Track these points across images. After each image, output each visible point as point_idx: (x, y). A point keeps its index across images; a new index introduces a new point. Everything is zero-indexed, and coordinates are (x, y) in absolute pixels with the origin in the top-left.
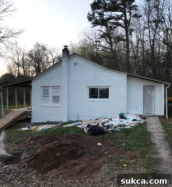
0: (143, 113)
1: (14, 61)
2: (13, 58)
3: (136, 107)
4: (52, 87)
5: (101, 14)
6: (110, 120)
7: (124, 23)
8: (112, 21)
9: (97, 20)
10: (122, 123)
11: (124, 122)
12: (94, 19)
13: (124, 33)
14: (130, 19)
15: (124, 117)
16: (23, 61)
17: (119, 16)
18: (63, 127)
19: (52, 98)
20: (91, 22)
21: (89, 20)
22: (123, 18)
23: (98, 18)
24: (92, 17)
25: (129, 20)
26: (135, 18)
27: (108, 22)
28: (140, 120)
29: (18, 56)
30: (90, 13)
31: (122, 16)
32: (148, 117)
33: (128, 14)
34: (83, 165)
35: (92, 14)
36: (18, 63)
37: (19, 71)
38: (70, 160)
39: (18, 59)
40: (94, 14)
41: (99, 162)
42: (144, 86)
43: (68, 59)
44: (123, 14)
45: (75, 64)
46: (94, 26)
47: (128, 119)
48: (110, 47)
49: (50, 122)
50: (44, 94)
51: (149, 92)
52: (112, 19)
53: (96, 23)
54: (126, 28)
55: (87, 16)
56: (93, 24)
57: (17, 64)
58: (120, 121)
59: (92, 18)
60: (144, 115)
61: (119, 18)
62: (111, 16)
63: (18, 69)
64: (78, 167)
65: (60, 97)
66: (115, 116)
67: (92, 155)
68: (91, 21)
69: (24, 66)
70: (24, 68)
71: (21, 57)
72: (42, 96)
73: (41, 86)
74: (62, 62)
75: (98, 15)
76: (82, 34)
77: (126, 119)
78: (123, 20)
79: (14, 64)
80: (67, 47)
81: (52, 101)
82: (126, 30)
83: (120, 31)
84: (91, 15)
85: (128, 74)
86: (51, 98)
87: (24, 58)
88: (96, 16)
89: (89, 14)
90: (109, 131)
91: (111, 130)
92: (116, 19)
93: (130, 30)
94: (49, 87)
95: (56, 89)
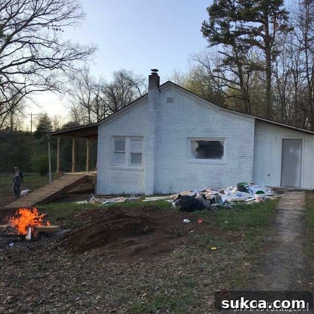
0: (281, 186)
1: (82, 102)
2: (81, 98)
3: (269, 175)
4: (130, 137)
5: (225, 26)
6: (221, 192)
7: (264, 40)
8: (243, 37)
9: (218, 34)
10: (240, 197)
11: (245, 196)
12: (212, 33)
13: (263, 58)
14: (274, 34)
15: (245, 188)
16: (97, 102)
17: (256, 28)
18: (143, 201)
19: (130, 155)
20: (208, 38)
21: (205, 35)
22: (263, 33)
23: (219, 32)
24: (209, 29)
25: (272, 36)
26: (283, 33)
27: (237, 38)
28: (272, 194)
29: (90, 94)
30: (206, 23)
31: (261, 29)
32: (288, 191)
33: (271, 25)
34: (143, 245)
35: (209, 24)
36: (88, 105)
37: (90, 118)
38: (126, 237)
39: (89, 99)
40: (212, 24)
41: (173, 242)
42: (283, 139)
43: (157, 91)
44: (262, 26)
46: (212, 45)
47: (251, 193)
48: (238, 79)
50: (116, 149)
51: (291, 151)
52: (244, 33)
53: (216, 40)
54: (267, 49)
55: (201, 28)
56: (210, 41)
57: (86, 107)
58: (238, 195)
59: (209, 32)
60: (281, 189)
61: (256, 32)
62: (242, 28)
63: (87, 115)
64: (134, 247)
65: (143, 154)
66: (231, 187)
67: (167, 233)
68: (207, 36)
69: (98, 111)
70: (97, 113)
71: (93, 96)
73: (112, 136)
74: (147, 97)
75: (219, 27)
76: (192, 57)
77: (248, 192)
78: (262, 35)
79: (83, 107)
80: (157, 72)
81: (130, 160)
82: (266, 53)
83: (256, 54)
84: (207, 26)
85: (256, 119)
87: (99, 98)
88: (217, 28)
89: (204, 24)
90: (213, 207)
91: (217, 206)
92: (249, 33)
93: (274, 52)
94: (125, 137)
95: (137, 140)
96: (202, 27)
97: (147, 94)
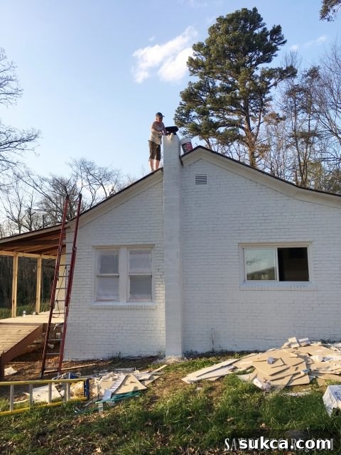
4: (128, 247)
16: (30, 215)
19: (129, 281)
24: (183, 117)
45: (201, 180)
49: (123, 359)
50: (102, 270)
59: (183, 121)
65: (153, 277)
72: (98, 276)
73: (93, 247)
81: (129, 291)
86: (124, 283)
94: (119, 247)
95: (140, 253)
96: (176, 115)
97: (162, 169)
